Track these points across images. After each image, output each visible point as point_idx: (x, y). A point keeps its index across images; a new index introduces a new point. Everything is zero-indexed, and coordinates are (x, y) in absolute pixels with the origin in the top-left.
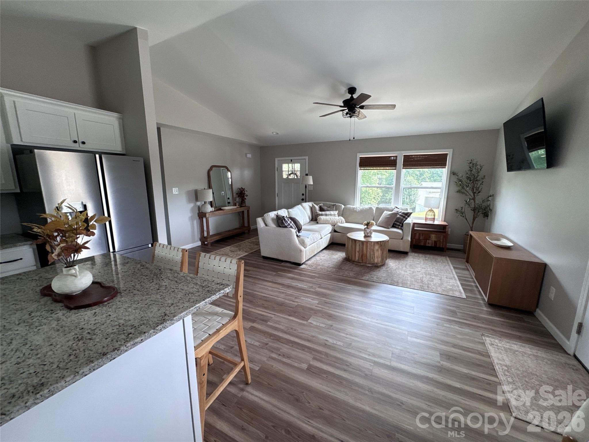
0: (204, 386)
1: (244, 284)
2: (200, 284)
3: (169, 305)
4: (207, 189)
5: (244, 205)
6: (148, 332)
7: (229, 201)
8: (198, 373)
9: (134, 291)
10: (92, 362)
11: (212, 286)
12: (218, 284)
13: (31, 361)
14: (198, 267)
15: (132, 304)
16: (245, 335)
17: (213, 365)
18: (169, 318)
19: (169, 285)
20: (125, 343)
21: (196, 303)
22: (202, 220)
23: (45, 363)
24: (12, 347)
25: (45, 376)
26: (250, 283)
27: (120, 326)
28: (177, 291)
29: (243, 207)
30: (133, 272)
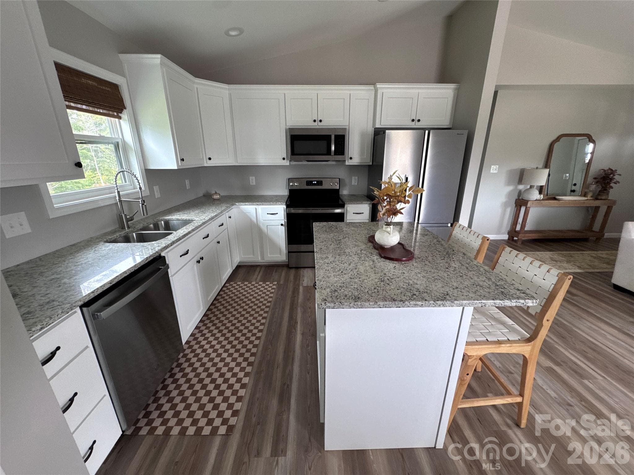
0: (465, 384)
1: (559, 310)
2: (494, 281)
3: (454, 287)
4: (542, 168)
5: (604, 197)
6: (429, 301)
7: (574, 188)
8: (462, 369)
9: (426, 261)
10: (386, 301)
11: (508, 289)
12: (518, 290)
13: (356, 280)
14: (497, 262)
15: (421, 271)
16: (536, 372)
17: (479, 374)
18: (449, 298)
19: (458, 268)
20: (409, 299)
21: (483, 299)
22: (519, 208)
23: (362, 286)
24: (351, 267)
25: (361, 293)
26: (570, 312)
27: (409, 285)
28: (465, 277)
29: (601, 199)
30: (429, 245)
